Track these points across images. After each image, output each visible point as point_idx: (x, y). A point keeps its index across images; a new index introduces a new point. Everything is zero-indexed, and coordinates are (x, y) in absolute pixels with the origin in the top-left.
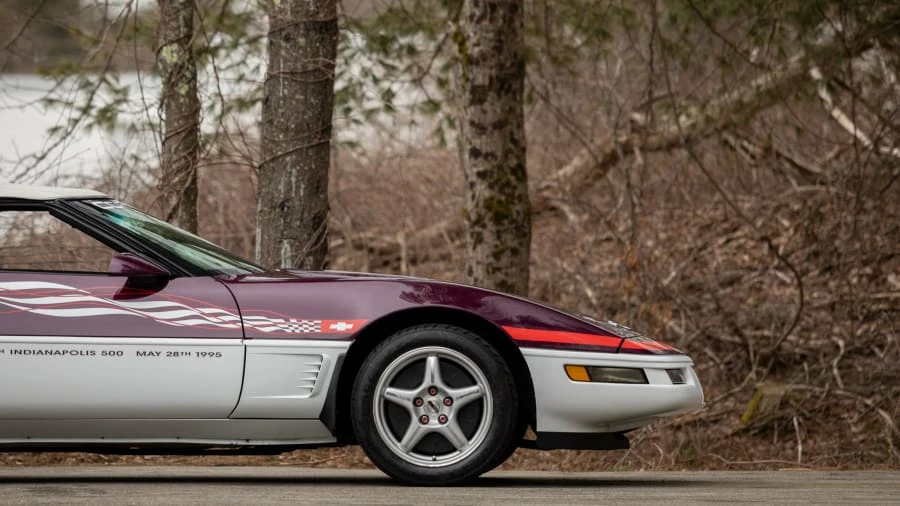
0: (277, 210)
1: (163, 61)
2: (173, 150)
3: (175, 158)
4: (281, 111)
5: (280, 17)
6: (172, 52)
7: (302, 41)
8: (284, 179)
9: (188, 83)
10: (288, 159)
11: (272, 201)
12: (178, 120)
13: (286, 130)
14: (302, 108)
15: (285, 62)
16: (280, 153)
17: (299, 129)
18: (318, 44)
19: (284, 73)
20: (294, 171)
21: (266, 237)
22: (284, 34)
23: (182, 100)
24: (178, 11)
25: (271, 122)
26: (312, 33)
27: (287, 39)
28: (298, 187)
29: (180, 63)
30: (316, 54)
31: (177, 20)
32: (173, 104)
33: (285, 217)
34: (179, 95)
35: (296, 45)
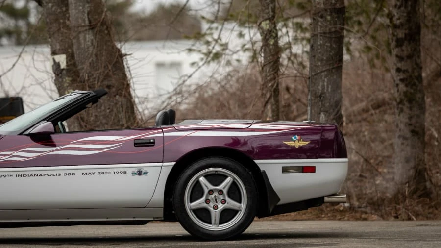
0: (318, 98)
1: (262, 27)
2: (267, 71)
3: (268, 74)
4: (319, 51)
5: (318, 6)
6: (266, 24)
7: (329, 18)
8: (321, 84)
9: (274, 38)
10: (323, 74)
11: (315, 94)
12: (269, 57)
13: (322, 60)
14: (329, 49)
15: (320, 28)
16: (319, 71)
17: (327, 60)
18: (336, 19)
19: (320, 33)
20: (326, 80)
21: (313, 111)
22: (320, 14)
23: (271, 47)
24: (268, 5)
25: (314, 56)
26: (334, 14)
27: (322, 17)
28: (328, 87)
29: (270, 29)
30: (335, 24)
31: (268, 8)
32: (267, 49)
33: (322, 101)
34: (270, 45)
35: (326, 20)
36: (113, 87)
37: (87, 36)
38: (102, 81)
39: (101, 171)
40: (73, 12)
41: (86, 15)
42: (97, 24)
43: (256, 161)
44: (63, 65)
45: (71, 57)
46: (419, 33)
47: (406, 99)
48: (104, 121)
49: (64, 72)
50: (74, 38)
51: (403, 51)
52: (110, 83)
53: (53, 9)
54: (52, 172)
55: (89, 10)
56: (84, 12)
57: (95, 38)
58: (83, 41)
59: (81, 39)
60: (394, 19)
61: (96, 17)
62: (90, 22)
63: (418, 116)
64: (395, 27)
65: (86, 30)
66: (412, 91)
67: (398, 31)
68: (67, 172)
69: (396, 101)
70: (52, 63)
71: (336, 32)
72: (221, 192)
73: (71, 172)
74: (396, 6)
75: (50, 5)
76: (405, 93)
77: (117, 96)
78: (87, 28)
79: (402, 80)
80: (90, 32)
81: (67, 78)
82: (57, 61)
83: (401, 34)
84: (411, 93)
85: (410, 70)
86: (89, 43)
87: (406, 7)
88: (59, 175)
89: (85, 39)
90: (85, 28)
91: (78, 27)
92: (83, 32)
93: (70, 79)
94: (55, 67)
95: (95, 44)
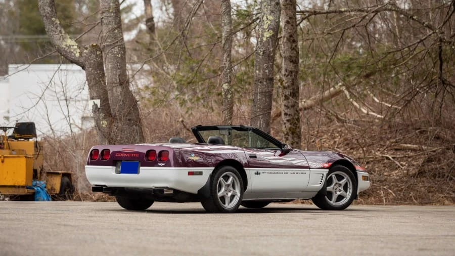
1: (223, 88)
2: (226, 113)
3: (227, 116)
4: (258, 103)
6: (226, 86)
7: (265, 83)
8: (259, 122)
9: (231, 94)
10: (260, 116)
12: (227, 105)
13: (260, 108)
14: (264, 102)
15: (260, 89)
16: (258, 115)
17: (263, 109)
18: (269, 84)
19: (259, 92)
20: (262, 120)
24: (228, 74)
25: (255, 106)
27: (260, 82)
29: (228, 89)
30: (268, 87)
32: (226, 101)
34: (228, 98)
35: (263, 85)
36: (132, 120)
37: (118, 89)
38: (126, 116)
40: (109, 74)
41: (118, 76)
42: (124, 82)
44: (99, 106)
45: (105, 101)
46: (298, 92)
47: (290, 132)
48: (126, 140)
49: (100, 110)
50: (110, 90)
51: (289, 102)
52: (130, 118)
53: (92, 72)
55: (119, 73)
56: (116, 74)
57: (123, 90)
59: (114, 91)
60: (284, 83)
61: (124, 77)
62: (120, 81)
63: (297, 143)
64: (285, 88)
66: (294, 127)
67: (286, 90)
69: (284, 133)
70: (93, 104)
71: (269, 91)
74: (285, 75)
75: (90, 69)
76: (290, 129)
77: (134, 126)
78: (118, 84)
79: (288, 121)
80: (120, 87)
81: (102, 114)
82: (96, 103)
83: (287, 92)
84: (293, 129)
85: (293, 114)
86: (119, 94)
87: (291, 76)
89: (117, 91)
90: (116, 84)
91: (113, 83)
92: (116, 86)
93: (104, 114)
94: (94, 107)
95: (123, 94)
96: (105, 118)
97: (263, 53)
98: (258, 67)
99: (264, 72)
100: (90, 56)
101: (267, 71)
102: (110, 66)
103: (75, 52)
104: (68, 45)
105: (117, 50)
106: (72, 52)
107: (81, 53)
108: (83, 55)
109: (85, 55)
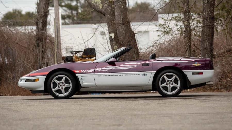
3: (187, 40)
4: (205, 32)
5: (205, 16)
6: (186, 22)
7: (209, 20)
8: (206, 44)
9: (189, 28)
10: (207, 40)
11: (204, 47)
12: (187, 34)
13: (206, 35)
14: (209, 31)
15: (206, 24)
16: (205, 39)
17: (208, 35)
19: (206, 26)
20: (208, 42)
21: (203, 53)
24: (187, 15)
25: (204, 34)
26: (211, 19)
27: (206, 20)
28: (208, 45)
29: (188, 24)
30: (211, 22)
31: (187, 17)
32: (186, 31)
33: (206, 50)
34: (188, 30)
36: (131, 45)
37: (122, 27)
38: (127, 43)
39: (132, 74)
40: (117, 18)
41: (122, 19)
42: (126, 22)
43: (183, 71)
44: (113, 37)
45: (116, 34)
48: (128, 57)
49: (113, 40)
50: (117, 28)
52: (130, 44)
54: (115, 75)
55: (123, 17)
56: (121, 18)
57: (125, 28)
58: (120, 29)
61: (125, 20)
62: (123, 22)
65: (122, 25)
68: (120, 74)
70: (109, 36)
71: (211, 25)
72: (171, 81)
73: (122, 74)
75: (108, 16)
77: (133, 49)
78: (122, 24)
81: (114, 42)
82: (111, 36)
86: (123, 30)
88: (118, 75)
89: (121, 28)
90: (121, 24)
91: (119, 24)
92: (121, 25)
93: (116, 42)
94: (110, 38)
95: (125, 30)
96: (116, 44)
97: (207, 2)
98: (204, 11)
99: (208, 13)
100: (108, 8)
101: (210, 13)
102: (117, 13)
103: (99, 6)
104: (95, 2)
105: (121, 4)
106: (98, 6)
107: (102, 6)
108: (104, 7)
109: (105, 7)
